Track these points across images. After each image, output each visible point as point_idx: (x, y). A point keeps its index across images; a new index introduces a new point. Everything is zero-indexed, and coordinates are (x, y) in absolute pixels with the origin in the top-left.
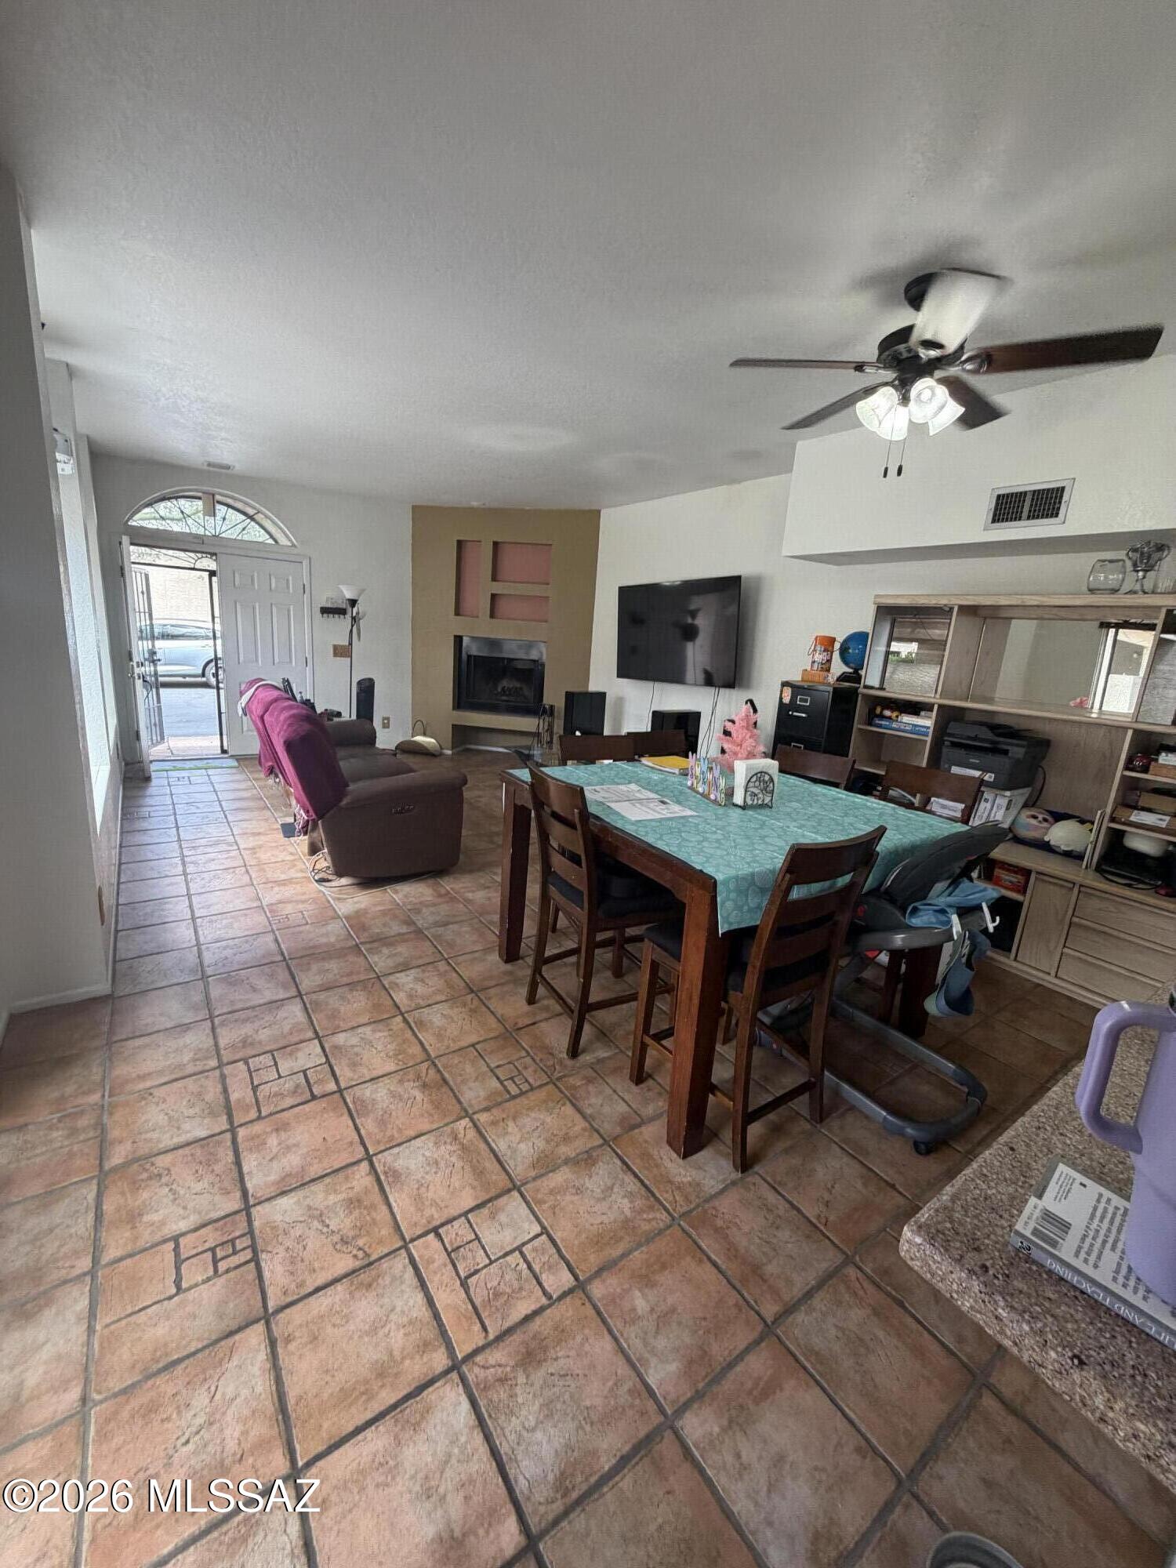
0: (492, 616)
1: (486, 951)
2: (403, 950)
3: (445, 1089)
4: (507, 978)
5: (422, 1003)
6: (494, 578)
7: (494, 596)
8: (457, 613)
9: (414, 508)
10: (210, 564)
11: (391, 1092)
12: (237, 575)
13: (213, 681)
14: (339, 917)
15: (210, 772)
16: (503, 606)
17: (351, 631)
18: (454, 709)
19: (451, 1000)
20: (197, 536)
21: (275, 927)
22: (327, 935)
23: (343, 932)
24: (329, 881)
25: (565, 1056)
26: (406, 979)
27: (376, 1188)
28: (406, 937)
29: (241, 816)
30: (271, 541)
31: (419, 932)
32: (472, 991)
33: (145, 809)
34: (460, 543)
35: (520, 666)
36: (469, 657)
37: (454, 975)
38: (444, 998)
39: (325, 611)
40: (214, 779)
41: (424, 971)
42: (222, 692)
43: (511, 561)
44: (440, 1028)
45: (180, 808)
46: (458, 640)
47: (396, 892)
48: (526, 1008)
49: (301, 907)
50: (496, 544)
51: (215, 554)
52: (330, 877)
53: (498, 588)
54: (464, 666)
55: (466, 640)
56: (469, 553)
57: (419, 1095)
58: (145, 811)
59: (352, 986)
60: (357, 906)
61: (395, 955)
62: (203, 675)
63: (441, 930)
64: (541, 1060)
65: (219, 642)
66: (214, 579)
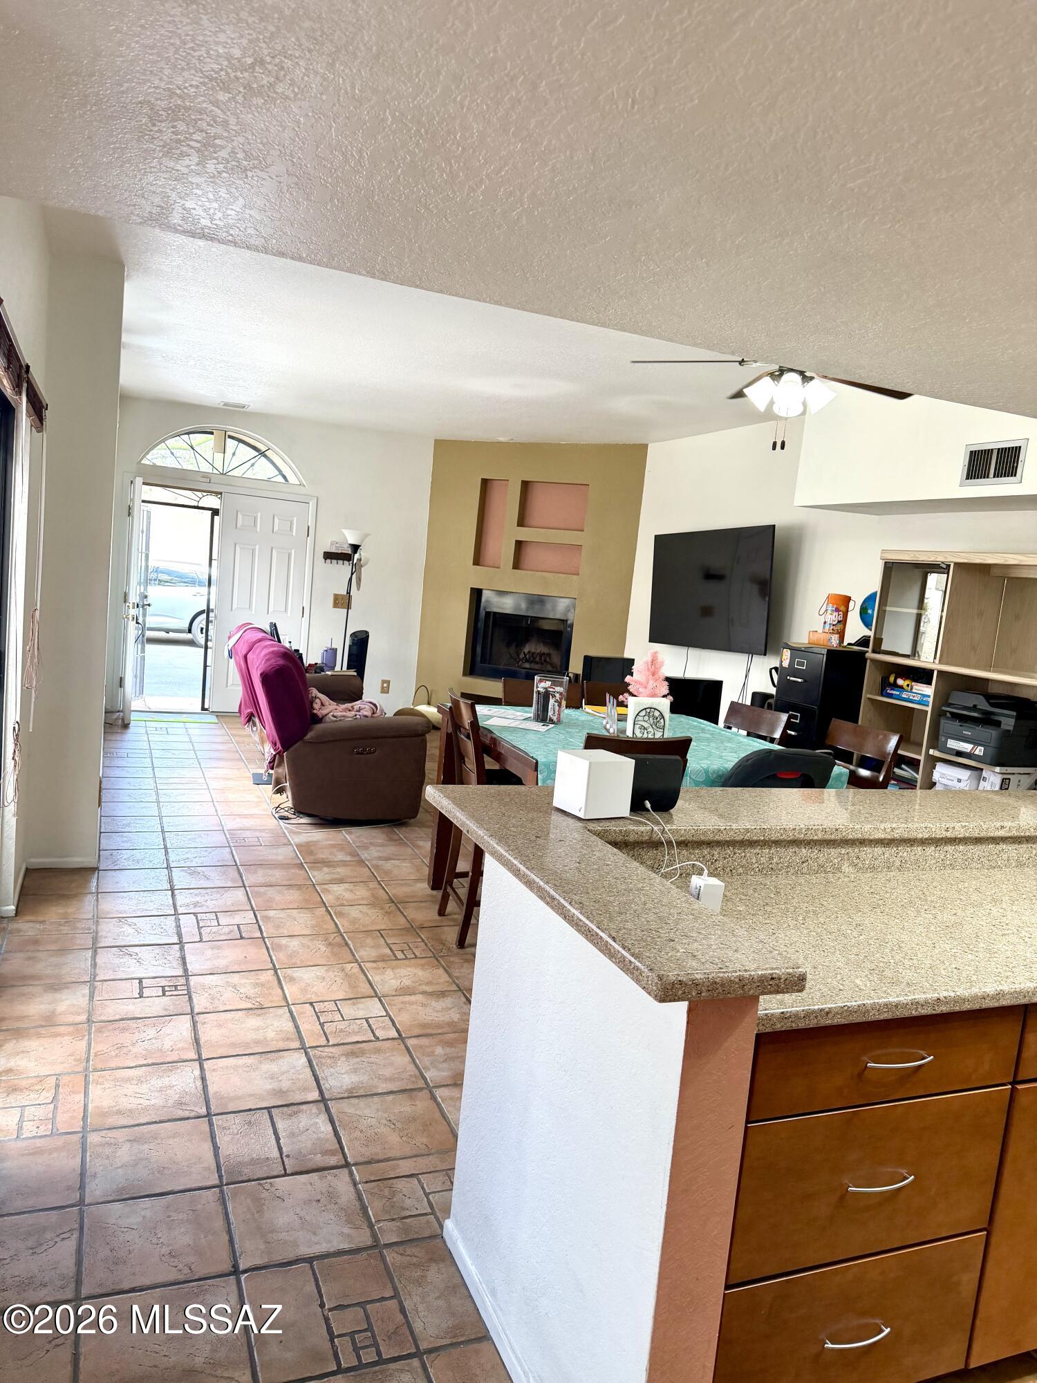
0: (516, 566)
1: (418, 880)
2: (342, 871)
3: (346, 948)
4: (429, 899)
5: (345, 903)
6: (521, 523)
7: (519, 544)
8: (477, 562)
9: (439, 444)
10: (213, 502)
11: (302, 943)
12: (240, 516)
13: (201, 639)
14: (291, 844)
15: (188, 725)
16: (530, 555)
17: (350, 580)
18: (464, 674)
19: (372, 905)
20: (205, 475)
21: (232, 845)
22: (277, 854)
23: (292, 855)
24: (288, 819)
25: (455, 946)
26: (338, 889)
27: (276, 982)
28: (348, 863)
29: (214, 764)
30: (280, 479)
31: (361, 862)
32: (393, 902)
33: (123, 751)
34: (485, 483)
35: (546, 626)
36: (488, 614)
37: (382, 891)
38: (366, 903)
39: (329, 556)
40: (190, 731)
41: (355, 886)
42: (209, 651)
43: (541, 503)
44: (355, 918)
45: (156, 753)
46: (476, 594)
47: (350, 833)
48: (437, 917)
49: (258, 834)
50: (526, 485)
51: (221, 493)
52: (290, 816)
53: (524, 534)
54: (481, 625)
55: (486, 595)
56: (496, 496)
57: (323, 948)
58: (123, 753)
59: (290, 886)
60: (310, 839)
61: (333, 873)
62: (190, 631)
63: (381, 863)
64: (432, 945)
65: (213, 588)
66: (216, 518)
